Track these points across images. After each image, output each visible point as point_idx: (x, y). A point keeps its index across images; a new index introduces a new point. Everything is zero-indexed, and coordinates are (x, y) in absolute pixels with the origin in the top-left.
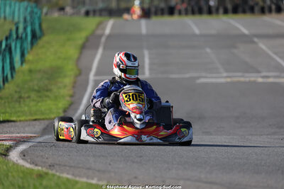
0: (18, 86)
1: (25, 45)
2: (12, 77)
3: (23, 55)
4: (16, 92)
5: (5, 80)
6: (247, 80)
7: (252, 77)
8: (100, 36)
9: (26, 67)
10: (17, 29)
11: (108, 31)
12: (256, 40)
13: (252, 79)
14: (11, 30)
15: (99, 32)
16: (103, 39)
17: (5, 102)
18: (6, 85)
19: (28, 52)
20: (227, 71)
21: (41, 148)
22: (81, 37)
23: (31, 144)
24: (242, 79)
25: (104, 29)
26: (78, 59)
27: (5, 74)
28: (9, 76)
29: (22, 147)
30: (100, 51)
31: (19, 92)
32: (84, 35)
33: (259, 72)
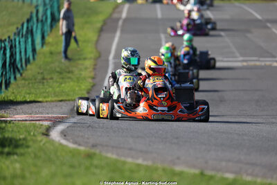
0: (40, 68)
1: (45, 28)
2: (34, 58)
3: (43, 38)
4: (39, 73)
5: (27, 61)
6: (263, 64)
7: (267, 62)
8: (118, 19)
9: (46, 49)
10: (37, 11)
11: (124, 15)
12: (269, 25)
13: (268, 63)
14: (31, 13)
15: (116, 16)
16: (120, 23)
17: (29, 84)
18: (29, 66)
19: (48, 35)
20: (242, 55)
21: (79, 129)
22: (98, 20)
23: (68, 125)
24: (258, 63)
25: (121, 12)
26: (97, 42)
27: (27, 56)
28: (31, 58)
29: (60, 127)
30: (118, 34)
31: (42, 73)
32: (101, 18)
33: (274, 57)
